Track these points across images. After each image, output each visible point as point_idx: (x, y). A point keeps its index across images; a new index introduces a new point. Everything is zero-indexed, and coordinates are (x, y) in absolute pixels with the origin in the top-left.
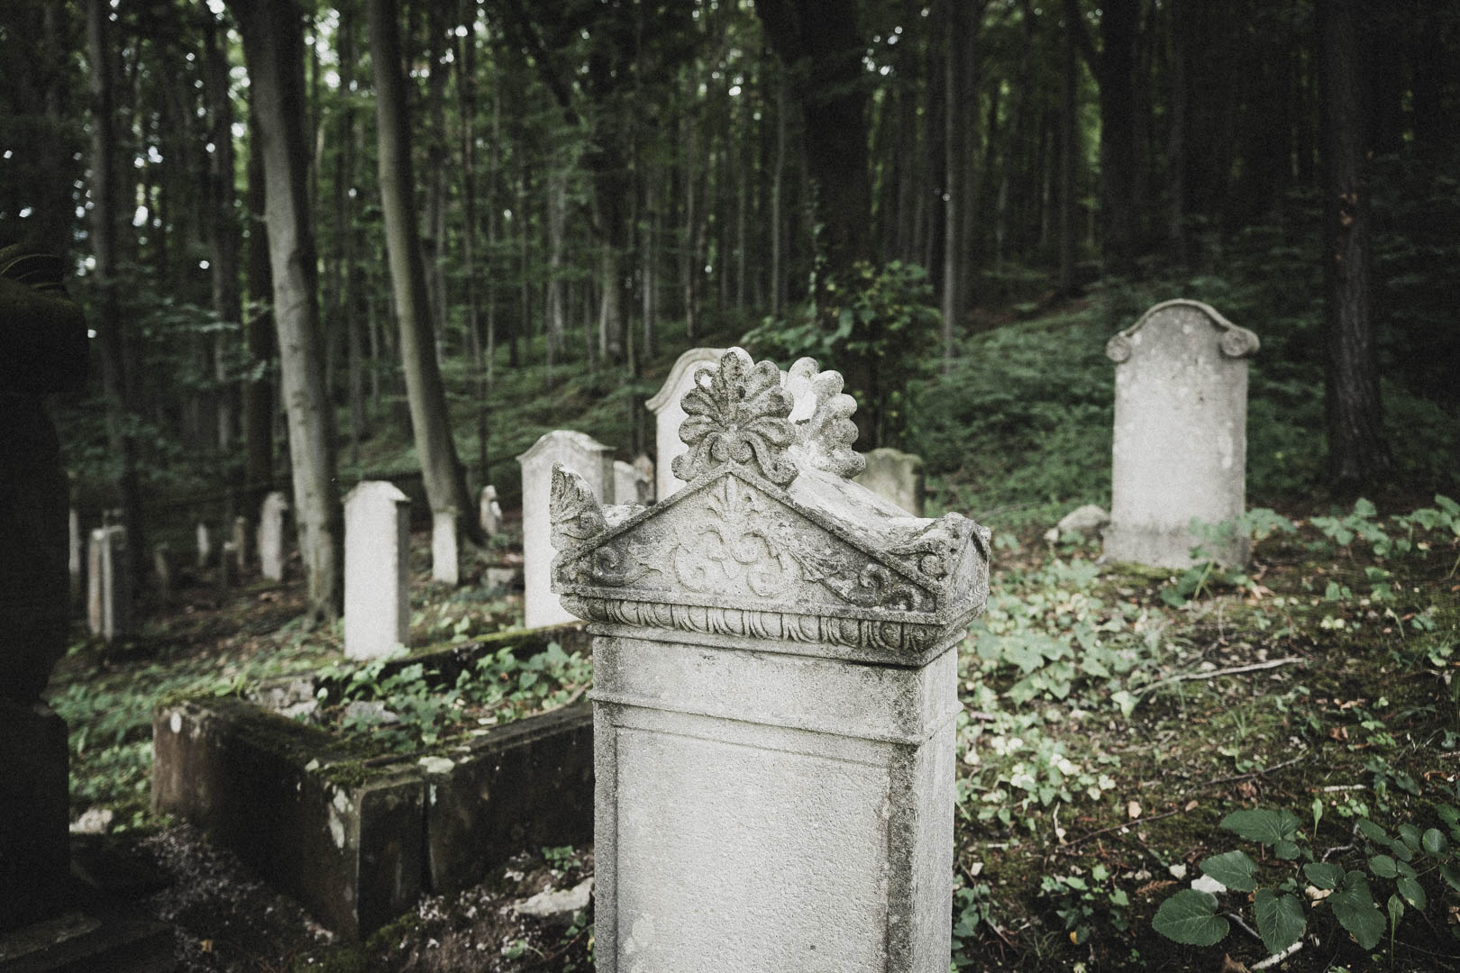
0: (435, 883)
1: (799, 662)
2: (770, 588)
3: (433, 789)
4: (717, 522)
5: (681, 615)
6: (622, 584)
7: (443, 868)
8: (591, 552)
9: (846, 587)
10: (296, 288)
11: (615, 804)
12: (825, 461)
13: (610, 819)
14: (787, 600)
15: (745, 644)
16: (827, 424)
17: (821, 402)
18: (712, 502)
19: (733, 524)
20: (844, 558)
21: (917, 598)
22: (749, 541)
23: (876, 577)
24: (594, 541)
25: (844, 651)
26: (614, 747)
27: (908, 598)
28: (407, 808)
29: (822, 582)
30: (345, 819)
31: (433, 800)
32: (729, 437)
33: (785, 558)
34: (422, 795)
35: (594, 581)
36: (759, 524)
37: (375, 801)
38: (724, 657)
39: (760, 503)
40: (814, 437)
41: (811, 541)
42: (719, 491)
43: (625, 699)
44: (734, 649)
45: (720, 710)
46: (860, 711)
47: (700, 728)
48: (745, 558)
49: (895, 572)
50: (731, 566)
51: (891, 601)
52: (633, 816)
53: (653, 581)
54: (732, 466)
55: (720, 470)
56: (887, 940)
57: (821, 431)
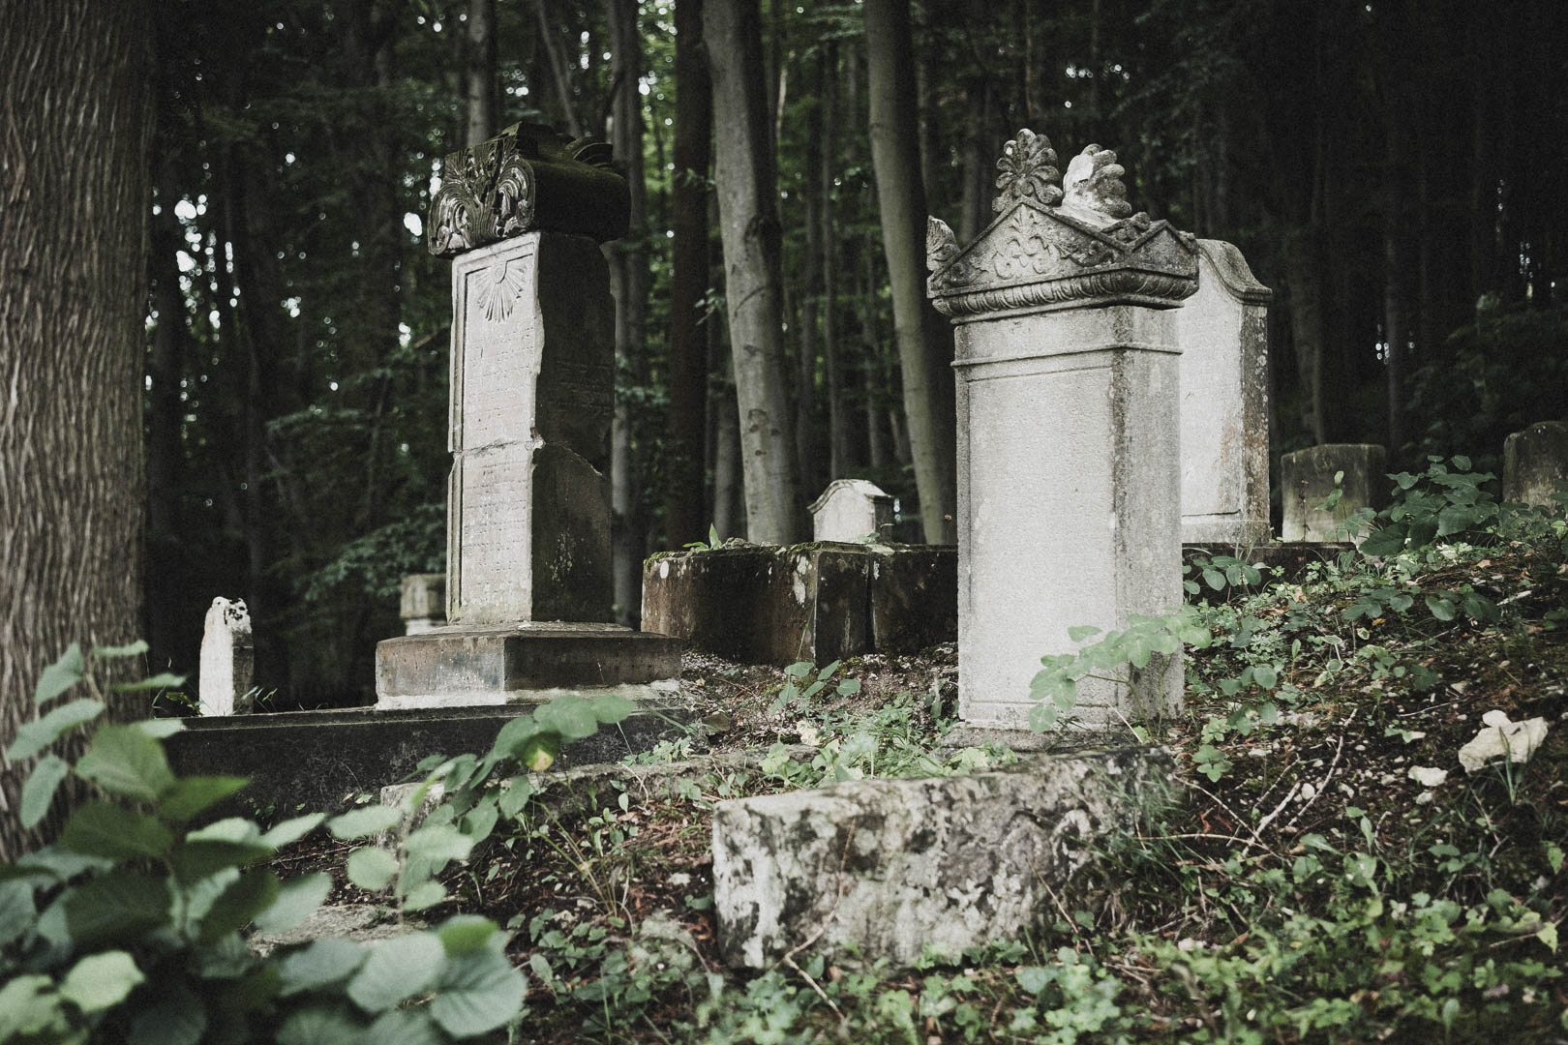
0: (877, 645)
1: (1064, 314)
2: (1044, 267)
3: (876, 566)
4: (1016, 234)
5: (999, 295)
6: (967, 284)
7: (884, 634)
8: (949, 268)
9: (1081, 257)
10: (755, 269)
11: (968, 432)
12: (1098, 204)
13: (965, 443)
14: (1053, 273)
15: (1036, 309)
16: (1099, 181)
17: (1096, 168)
18: (1014, 223)
19: (1024, 233)
20: (1081, 240)
21: (1116, 255)
22: (1033, 241)
23: (1095, 247)
24: (951, 261)
25: (1087, 301)
26: (967, 396)
27: (1111, 256)
28: (853, 574)
29: (1068, 257)
30: (806, 579)
31: (876, 575)
32: (1021, 182)
33: (1052, 248)
34: (867, 566)
35: (952, 285)
36: (1039, 231)
37: (829, 561)
38: (1027, 321)
39: (1038, 218)
40: (1090, 189)
41: (1064, 235)
42: (1017, 215)
43: (972, 361)
44: (1030, 314)
45: (1024, 354)
46: (1097, 335)
47: (1015, 368)
48: (1031, 252)
49: (1105, 243)
50: (1025, 259)
51: (1102, 261)
52: (978, 437)
53: (984, 278)
54: (1024, 198)
55: (1018, 202)
56: (1115, 469)
57: (1095, 186)
